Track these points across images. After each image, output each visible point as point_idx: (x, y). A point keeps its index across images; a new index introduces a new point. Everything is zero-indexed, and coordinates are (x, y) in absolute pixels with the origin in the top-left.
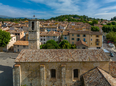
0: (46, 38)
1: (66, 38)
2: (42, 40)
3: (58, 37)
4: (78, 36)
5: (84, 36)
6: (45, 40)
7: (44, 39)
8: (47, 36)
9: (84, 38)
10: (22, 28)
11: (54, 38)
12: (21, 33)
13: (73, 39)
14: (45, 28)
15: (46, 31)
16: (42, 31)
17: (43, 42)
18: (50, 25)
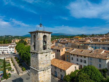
0: (86, 59)
2: (81, 62)
3: (107, 61)
6: (85, 63)
7: (85, 61)
10: (67, 44)
11: (100, 61)
12: (61, 50)
14: (92, 44)
15: (90, 49)
16: (84, 48)
17: (83, 64)
18: (101, 40)
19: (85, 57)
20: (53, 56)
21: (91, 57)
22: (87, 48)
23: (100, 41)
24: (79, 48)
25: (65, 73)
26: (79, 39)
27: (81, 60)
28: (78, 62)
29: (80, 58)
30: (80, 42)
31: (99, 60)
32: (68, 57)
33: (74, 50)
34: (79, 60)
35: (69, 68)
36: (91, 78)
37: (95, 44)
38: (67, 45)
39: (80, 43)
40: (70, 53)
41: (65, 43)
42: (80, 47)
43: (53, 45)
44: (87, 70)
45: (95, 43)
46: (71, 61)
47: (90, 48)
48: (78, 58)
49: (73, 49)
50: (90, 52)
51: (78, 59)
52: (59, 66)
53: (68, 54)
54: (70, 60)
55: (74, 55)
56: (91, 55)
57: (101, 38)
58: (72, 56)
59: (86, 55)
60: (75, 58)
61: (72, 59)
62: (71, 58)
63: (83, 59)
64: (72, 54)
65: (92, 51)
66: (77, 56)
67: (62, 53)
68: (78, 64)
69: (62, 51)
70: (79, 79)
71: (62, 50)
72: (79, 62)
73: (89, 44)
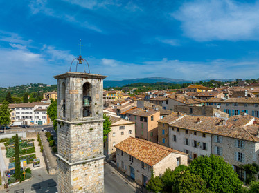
0: (207, 140)
2: (195, 146)
6: (204, 148)
7: (204, 144)
8: (212, 135)
10: (167, 103)
11: (240, 146)
12: (149, 118)
14: (227, 104)
15: (218, 116)
16: (204, 114)
17: (200, 152)
18: (254, 93)
19: (204, 135)
20: (130, 131)
21: (218, 136)
22: (211, 113)
23: (249, 96)
24: (191, 112)
25: (152, 172)
26: (198, 90)
27: (195, 142)
28: (187, 147)
29: (192, 137)
30: (200, 98)
31: (237, 143)
32: (166, 133)
33: (180, 118)
34: (191, 142)
35: (161, 159)
37: (235, 104)
38: (166, 106)
39: (199, 100)
40: (170, 124)
41: (162, 101)
42: (194, 111)
43: (133, 104)
44: (202, 166)
45: (234, 100)
46: (172, 143)
47: (218, 114)
48: (187, 136)
49: (177, 116)
50: (218, 124)
51: (187, 139)
52: (138, 156)
53: (166, 127)
54: (169, 141)
55: (178, 129)
56: (219, 130)
57: (252, 89)
58: (173, 133)
59: (207, 131)
60: (181, 137)
61: (175, 140)
62: (172, 137)
63: (200, 139)
64: (173, 128)
65: (221, 121)
66: (187, 131)
67: (152, 125)
68: (187, 152)
69: (152, 120)
70: (180, 187)
71: (152, 117)
72: (190, 148)
73: (220, 104)
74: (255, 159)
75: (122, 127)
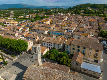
1: (68, 47)
3: (61, 45)
4: (79, 47)
5: (84, 48)
8: (53, 43)
9: (84, 50)
11: (59, 45)
13: (74, 49)
15: (54, 37)
17: (51, 47)
18: (61, 25)
19: (51, 43)
25: (43, 54)
28: (48, 46)
29: (49, 44)
35: (44, 51)
36: (55, 55)
39: (47, 29)
41: (36, 30)
43: (27, 33)
46: (44, 45)
49: (44, 37)
50: (54, 40)
51: (47, 44)
55: (45, 42)
56: (55, 42)
59: (52, 42)
62: (43, 44)
63: (51, 44)
66: (47, 42)
69: (37, 39)
73: (53, 31)
74: (61, 48)
75: (30, 43)
